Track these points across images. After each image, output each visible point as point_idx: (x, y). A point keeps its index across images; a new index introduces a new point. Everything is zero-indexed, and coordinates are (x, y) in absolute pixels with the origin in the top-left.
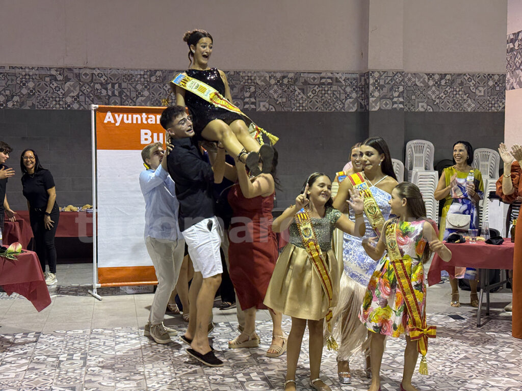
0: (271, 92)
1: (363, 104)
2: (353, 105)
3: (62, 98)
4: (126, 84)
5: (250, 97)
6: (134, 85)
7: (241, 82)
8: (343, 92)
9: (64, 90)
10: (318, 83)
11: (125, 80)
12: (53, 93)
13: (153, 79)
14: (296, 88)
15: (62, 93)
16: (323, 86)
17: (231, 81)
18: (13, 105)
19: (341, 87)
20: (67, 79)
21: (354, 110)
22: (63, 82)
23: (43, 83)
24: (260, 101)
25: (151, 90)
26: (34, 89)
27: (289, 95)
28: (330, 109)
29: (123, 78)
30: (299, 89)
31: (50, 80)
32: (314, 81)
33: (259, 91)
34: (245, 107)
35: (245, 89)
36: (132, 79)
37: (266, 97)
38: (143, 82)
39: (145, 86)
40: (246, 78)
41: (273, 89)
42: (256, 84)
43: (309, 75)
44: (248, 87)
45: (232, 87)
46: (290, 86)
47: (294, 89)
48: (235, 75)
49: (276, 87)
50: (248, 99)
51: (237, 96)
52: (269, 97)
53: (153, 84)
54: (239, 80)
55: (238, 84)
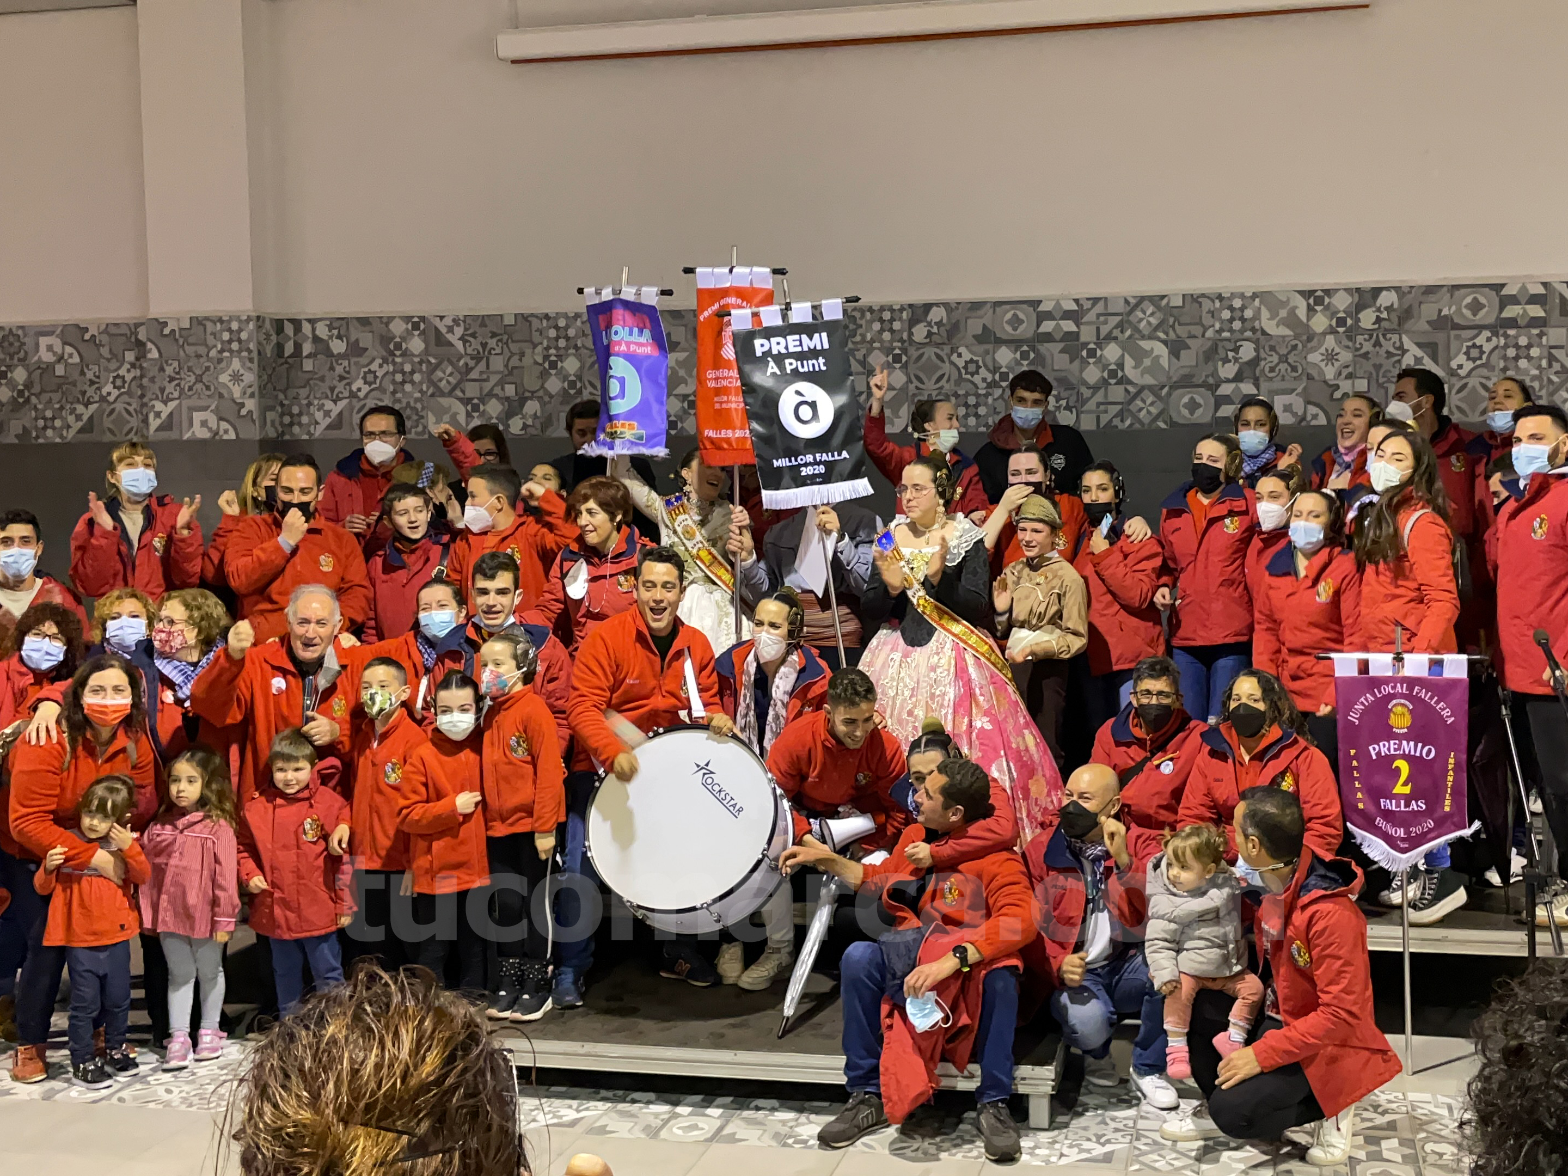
0: (1314, 357)
5: (1238, 378)
6: (859, 355)
7: (1205, 329)
10: (1491, 320)
13: (920, 332)
14: (1407, 343)
16: (1511, 332)
17: (1173, 327)
18: (525, 427)
24: (1273, 393)
25: (912, 369)
26: (579, 377)
27: (1378, 367)
30: (1419, 345)
32: (1475, 315)
33: (1269, 359)
34: (1219, 414)
35: (1222, 353)
36: (855, 336)
37: (1295, 378)
38: (887, 345)
39: (894, 356)
40: (1226, 314)
41: (1323, 350)
42: (1259, 333)
43: (1457, 293)
44: (1231, 346)
45: (1176, 348)
46: (1384, 336)
47: (1398, 344)
48: (1187, 306)
49: (1330, 341)
50: (1233, 385)
51: (1193, 376)
52: (1305, 378)
53: (918, 349)
54: (1200, 323)
55: (1195, 337)
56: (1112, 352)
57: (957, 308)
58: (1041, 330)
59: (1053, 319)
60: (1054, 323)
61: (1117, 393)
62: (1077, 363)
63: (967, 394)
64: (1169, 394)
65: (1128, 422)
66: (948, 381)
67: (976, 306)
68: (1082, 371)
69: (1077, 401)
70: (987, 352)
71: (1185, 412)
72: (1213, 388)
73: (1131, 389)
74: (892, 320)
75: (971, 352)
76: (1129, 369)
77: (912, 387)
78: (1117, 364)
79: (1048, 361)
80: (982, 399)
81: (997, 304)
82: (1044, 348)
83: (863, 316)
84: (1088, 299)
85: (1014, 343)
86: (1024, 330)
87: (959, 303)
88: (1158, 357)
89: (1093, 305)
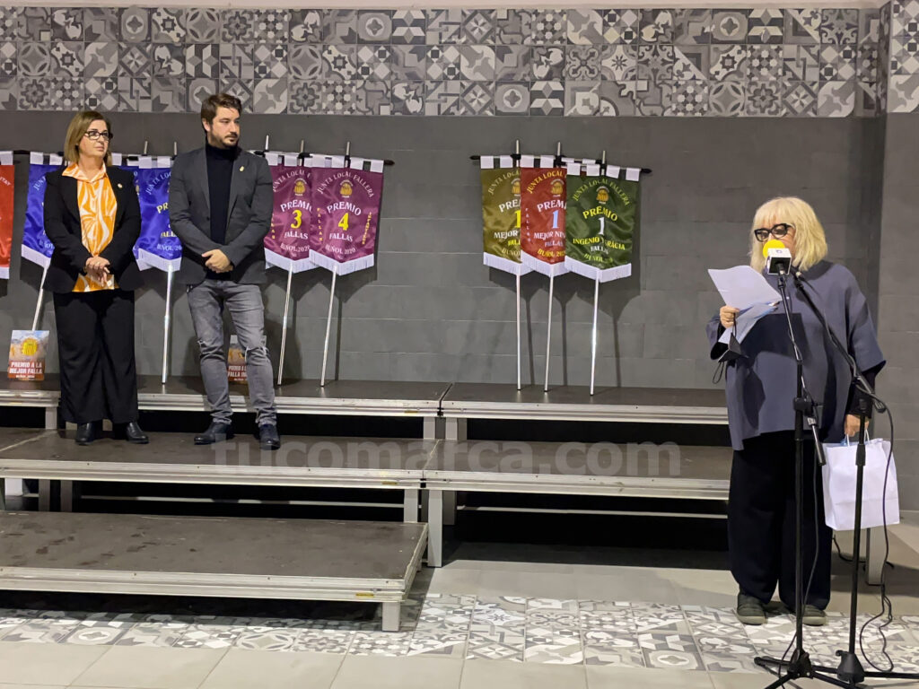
0: (608, 63)
1: (873, 96)
2: (844, 100)
3: (79, 82)
4: (230, 46)
5: (549, 77)
6: (248, 50)
7: (524, 38)
8: (815, 62)
9: (82, 63)
10: (741, 37)
11: (228, 36)
12: (58, 69)
13: (298, 33)
14: (678, 54)
15: (77, 70)
16: (756, 47)
17: (499, 35)
19: (807, 48)
20: (90, 36)
21: (845, 111)
22: (82, 44)
23: (34, 46)
24: (575, 89)
25: (292, 63)
26: (15, 61)
27: (655, 71)
28: (773, 108)
29: (223, 30)
30: (687, 55)
31: (52, 39)
32: (729, 33)
33: (573, 63)
34: (534, 105)
35: (536, 58)
36: (245, 34)
37: (592, 79)
38: (272, 42)
39: (277, 51)
40: (541, 27)
41: (614, 57)
42: (565, 43)
43: (716, 16)
44: (544, 52)
45: (501, 52)
46: (661, 47)
47: (671, 54)
48: (510, 19)
49: (620, 50)
50: (544, 83)
51: (514, 75)
52: (599, 78)
53: (295, 47)
54: (521, 33)
55: (515, 43)
56: (451, 54)
57: (328, 14)
58: (396, 34)
59: (405, 25)
60: (406, 28)
61: (454, 86)
62: (423, 61)
63: (335, 85)
64: (496, 88)
65: (462, 111)
66: (321, 72)
67: (344, 13)
68: (427, 69)
69: (423, 92)
70: (352, 51)
71: (507, 104)
72: (529, 85)
73: (466, 84)
74: (275, 22)
75: (340, 51)
76: (465, 69)
77: (291, 77)
78: (455, 64)
79: (401, 59)
80: (347, 89)
81: (360, 12)
82: (399, 49)
83: (252, 18)
84: (433, 10)
85: (375, 44)
86: (382, 34)
87: (330, 10)
88: (487, 59)
89: (437, 15)
